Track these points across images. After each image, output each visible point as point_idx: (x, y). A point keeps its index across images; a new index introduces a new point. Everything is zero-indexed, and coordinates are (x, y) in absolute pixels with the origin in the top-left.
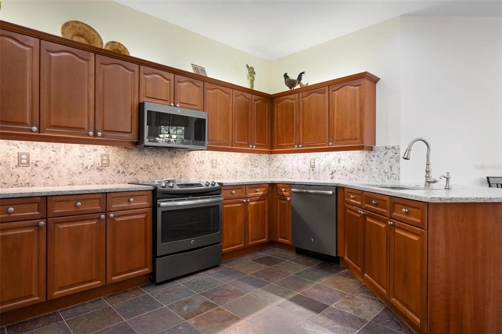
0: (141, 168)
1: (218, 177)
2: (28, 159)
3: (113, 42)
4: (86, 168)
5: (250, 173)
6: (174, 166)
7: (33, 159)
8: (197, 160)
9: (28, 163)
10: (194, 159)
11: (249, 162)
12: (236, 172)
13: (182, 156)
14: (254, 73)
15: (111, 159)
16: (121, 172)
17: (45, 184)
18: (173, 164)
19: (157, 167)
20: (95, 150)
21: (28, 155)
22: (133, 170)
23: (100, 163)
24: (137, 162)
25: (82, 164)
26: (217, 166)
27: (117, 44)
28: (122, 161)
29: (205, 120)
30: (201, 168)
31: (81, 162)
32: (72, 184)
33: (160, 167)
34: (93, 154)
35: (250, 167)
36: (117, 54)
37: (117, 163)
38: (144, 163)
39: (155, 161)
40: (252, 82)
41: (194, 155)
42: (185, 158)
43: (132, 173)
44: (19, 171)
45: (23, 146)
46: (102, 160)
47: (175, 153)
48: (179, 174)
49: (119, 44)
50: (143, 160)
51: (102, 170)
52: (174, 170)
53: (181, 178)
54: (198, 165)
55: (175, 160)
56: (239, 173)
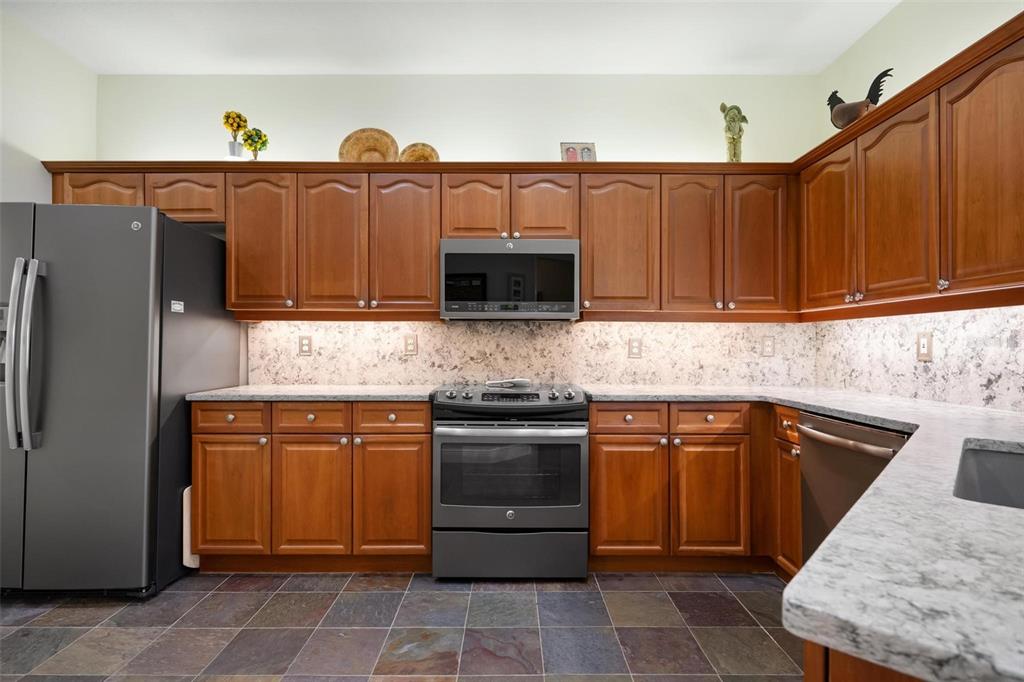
0: (472, 359)
1: (647, 377)
2: (310, 345)
3: (414, 145)
4: (384, 357)
5: (745, 370)
6: (537, 354)
7: (315, 346)
8: (591, 343)
9: (310, 351)
10: (583, 340)
11: (741, 343)
12: (701, 367)
13: (555, 335)
14: (744, 119)
15: (421, 343)
16: (436, 365)
17: (331, 382)
18: (535, 350)
19: (503, 355)
20: (397, 328)
21: (310, 339)
22: (457, 362)
23: (403, 349)
24: (464, 347)
25: (378, 352)
26: (643, 355)
27: (420, 147)
28: (439, 346)
29: (573, 256)
30: (600, 357)
31: (376, 348)
32: (364, 383)
33: (509, 355)
34: (394, 335)
35: (746, 356)
36: (423, 165)
37: (430, 348)
38: (478, 348)
39: (498, 346)
40: (735, 144)
41: (582, 331)
42: (563, 338)
43: (456, 367)
44: (301, 361)
45: (305, 327)
46: (406, 345)
47: (540, 328)
48: (548, 371)
49: (424, 145)
50: (475, 344)
51: (406, 361)
52: (537, 362)
53: (553, 378)
54: (594, 352)
55: (540, 342)
56: (709, 371)
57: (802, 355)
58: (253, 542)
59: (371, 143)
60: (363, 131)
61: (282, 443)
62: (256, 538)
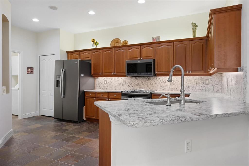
0: (136, 85)
1: (175, 89)
2: (106, 82)
3: (124, 41)
4: (119, 84)
5: (201, 88)
6: (150, 84)
7: (107, 82)
8: (162, 81)
9: (106, 83)
10: (160, 81)
11: (200, 81)
12: (189, 87)
13: (153, 79)
14: (197, 26)
15: (126, 81)
16: (129, 86)
17: (110, 89)
18: (149, 83)
19: (142, 84)
20: (121, 78)
21: (106, 81)
22: (133, 85)
24: (134, 82)
25: (118, 83)
26: (174, 84)
27: (125, 41)
28: (130, 82)
29: (152, 62)
30: (164, 85)
31: (118, 82)
32: (116, 89)
33: (144, 84)
34: (121, 80)
35: (201, 85)
37: (128, 83)
38: (137, 82)
39: (141, 82)
40: (194, 32)
41: (160, 78)
42: (155, 80)
43: (133, 86)
44: (105, 85)
45: (105, 78)
46: (123, 82)
47: (150, 78)
48: (152, 87)
49: (126, 41)
50: (137, 81)
51: (123, 85)
52: (150, 85)
53: (153, 89)
54: (162, 83)
55: (150, 81)
56: (191, 88)
57: (217, 84)
58: (93, 116)
59: (117, 41)
60: (115, 39)
61: (98, 99)
62: (94, 116)
